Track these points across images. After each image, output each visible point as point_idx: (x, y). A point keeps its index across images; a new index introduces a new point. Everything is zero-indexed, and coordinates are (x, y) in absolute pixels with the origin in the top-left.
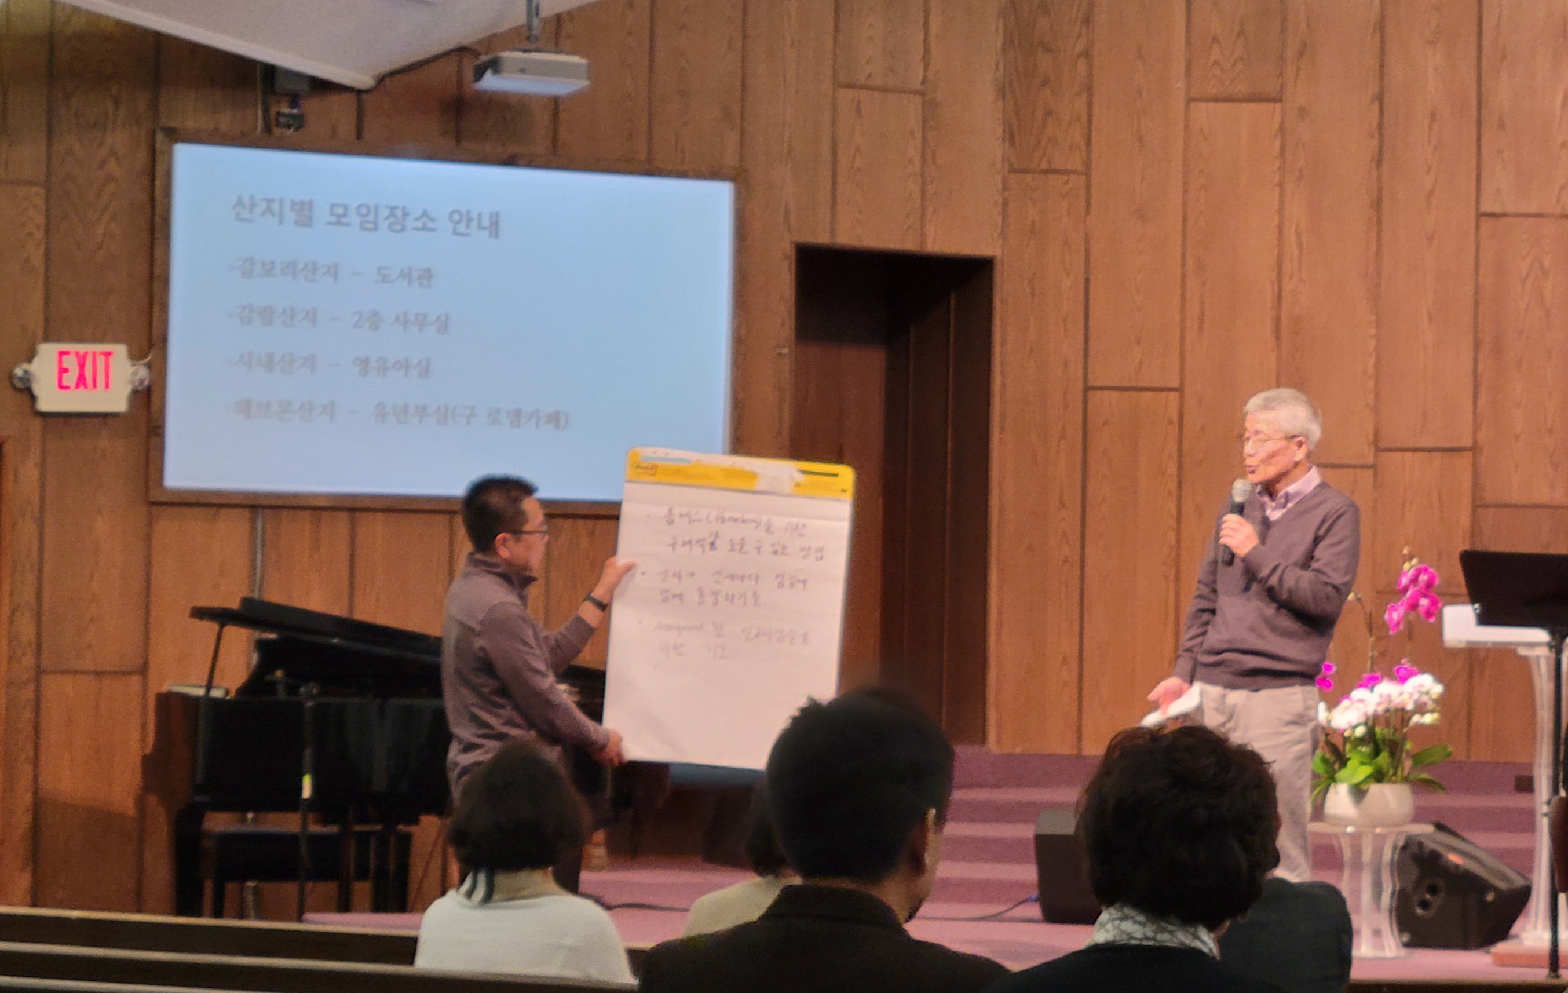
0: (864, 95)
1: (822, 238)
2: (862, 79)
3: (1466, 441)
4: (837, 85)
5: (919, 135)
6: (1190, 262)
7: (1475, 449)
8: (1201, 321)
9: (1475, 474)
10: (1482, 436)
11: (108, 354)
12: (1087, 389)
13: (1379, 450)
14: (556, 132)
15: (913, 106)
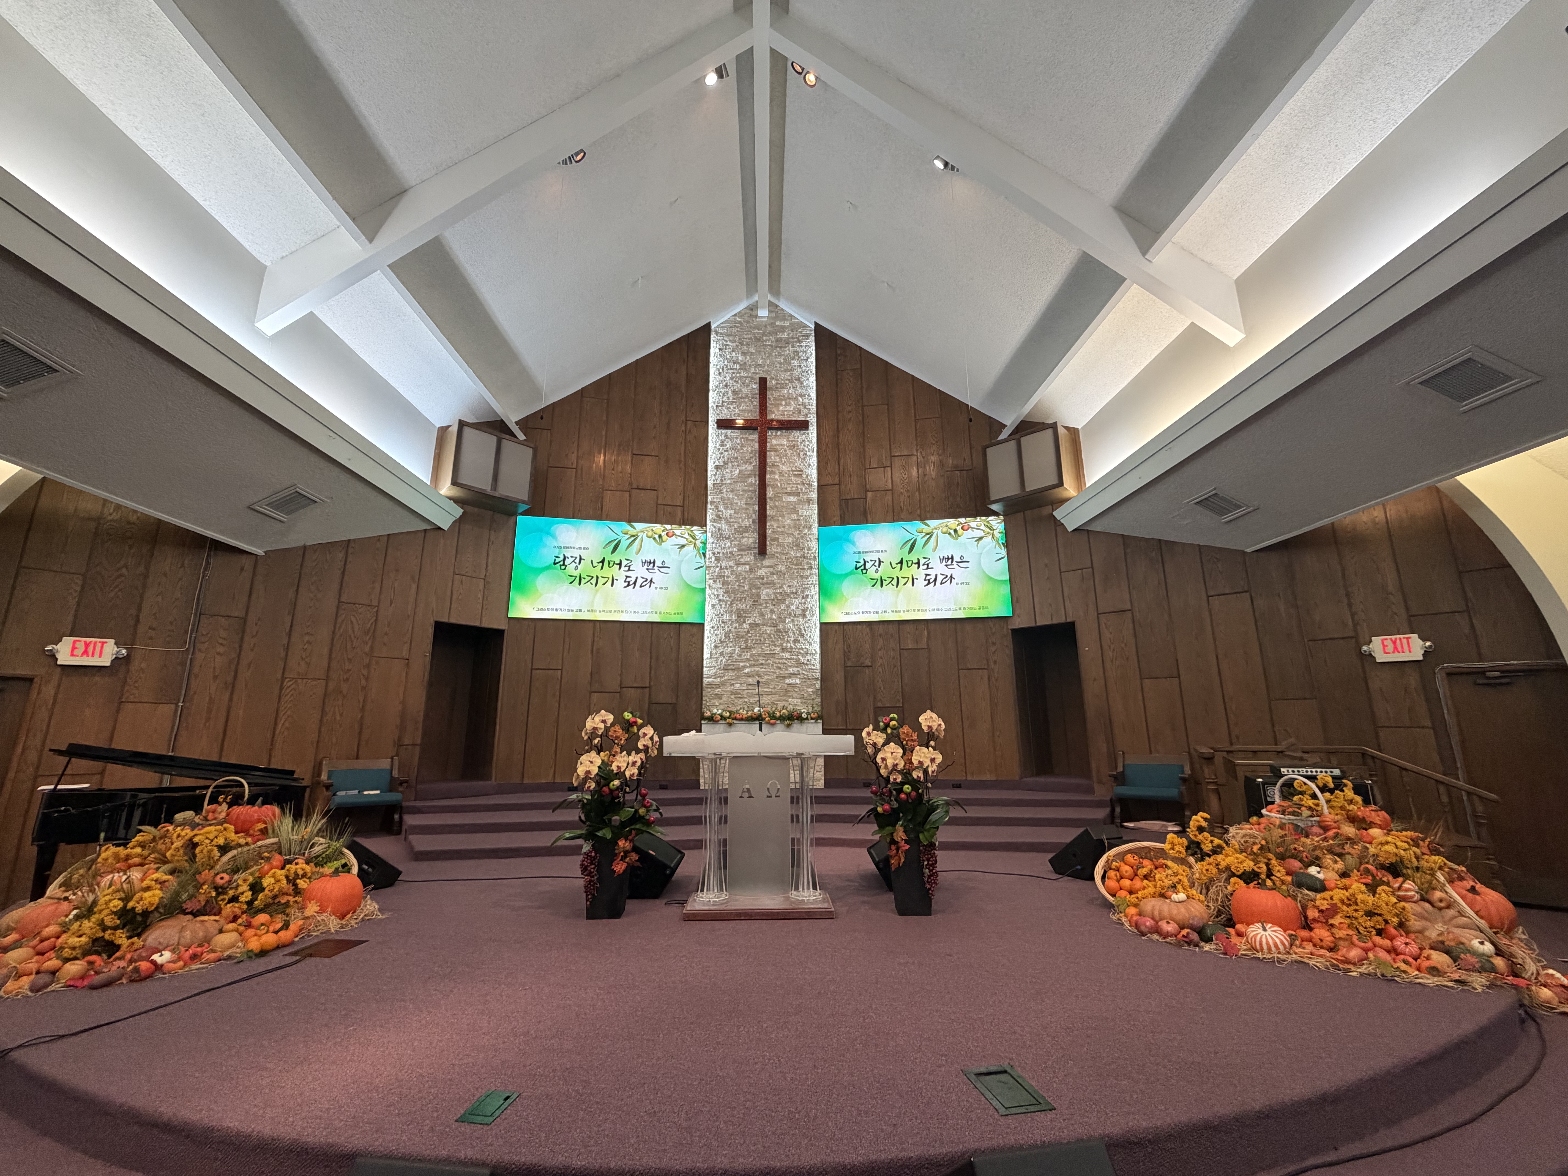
0: (464, 577)
1: (445, 620)
2: (464, 573)
3: (648, 685)
4: (455, 573)
5: (482, 590)
6: (567, 632)
7: (650, 687)
8: (569, 649)
9: (650, 695)
10: (652, 684)
11: (103, 643)
12: (532, 669)
13: (621, 688)
14: (343, 578)
15: (482, 582)
